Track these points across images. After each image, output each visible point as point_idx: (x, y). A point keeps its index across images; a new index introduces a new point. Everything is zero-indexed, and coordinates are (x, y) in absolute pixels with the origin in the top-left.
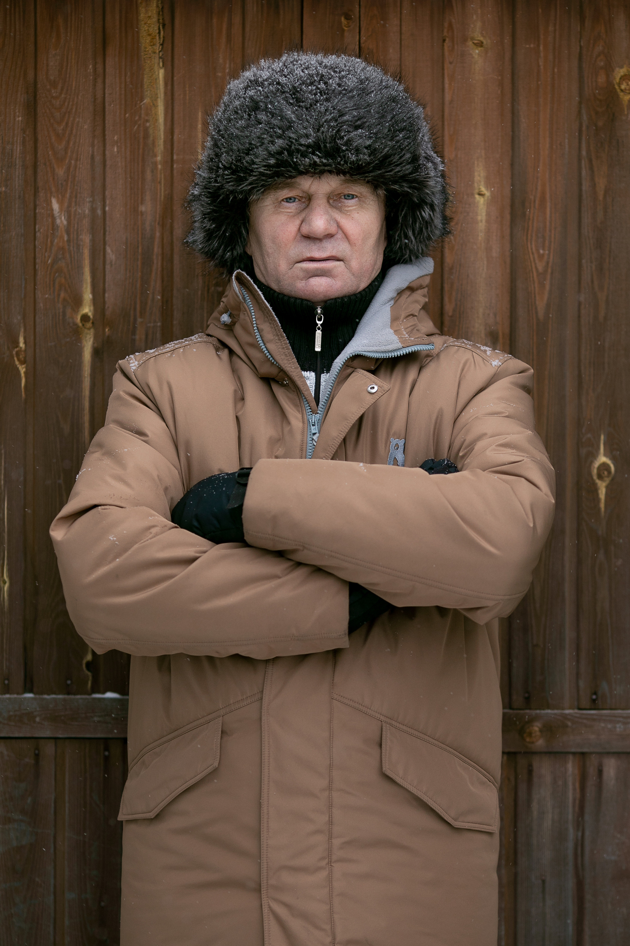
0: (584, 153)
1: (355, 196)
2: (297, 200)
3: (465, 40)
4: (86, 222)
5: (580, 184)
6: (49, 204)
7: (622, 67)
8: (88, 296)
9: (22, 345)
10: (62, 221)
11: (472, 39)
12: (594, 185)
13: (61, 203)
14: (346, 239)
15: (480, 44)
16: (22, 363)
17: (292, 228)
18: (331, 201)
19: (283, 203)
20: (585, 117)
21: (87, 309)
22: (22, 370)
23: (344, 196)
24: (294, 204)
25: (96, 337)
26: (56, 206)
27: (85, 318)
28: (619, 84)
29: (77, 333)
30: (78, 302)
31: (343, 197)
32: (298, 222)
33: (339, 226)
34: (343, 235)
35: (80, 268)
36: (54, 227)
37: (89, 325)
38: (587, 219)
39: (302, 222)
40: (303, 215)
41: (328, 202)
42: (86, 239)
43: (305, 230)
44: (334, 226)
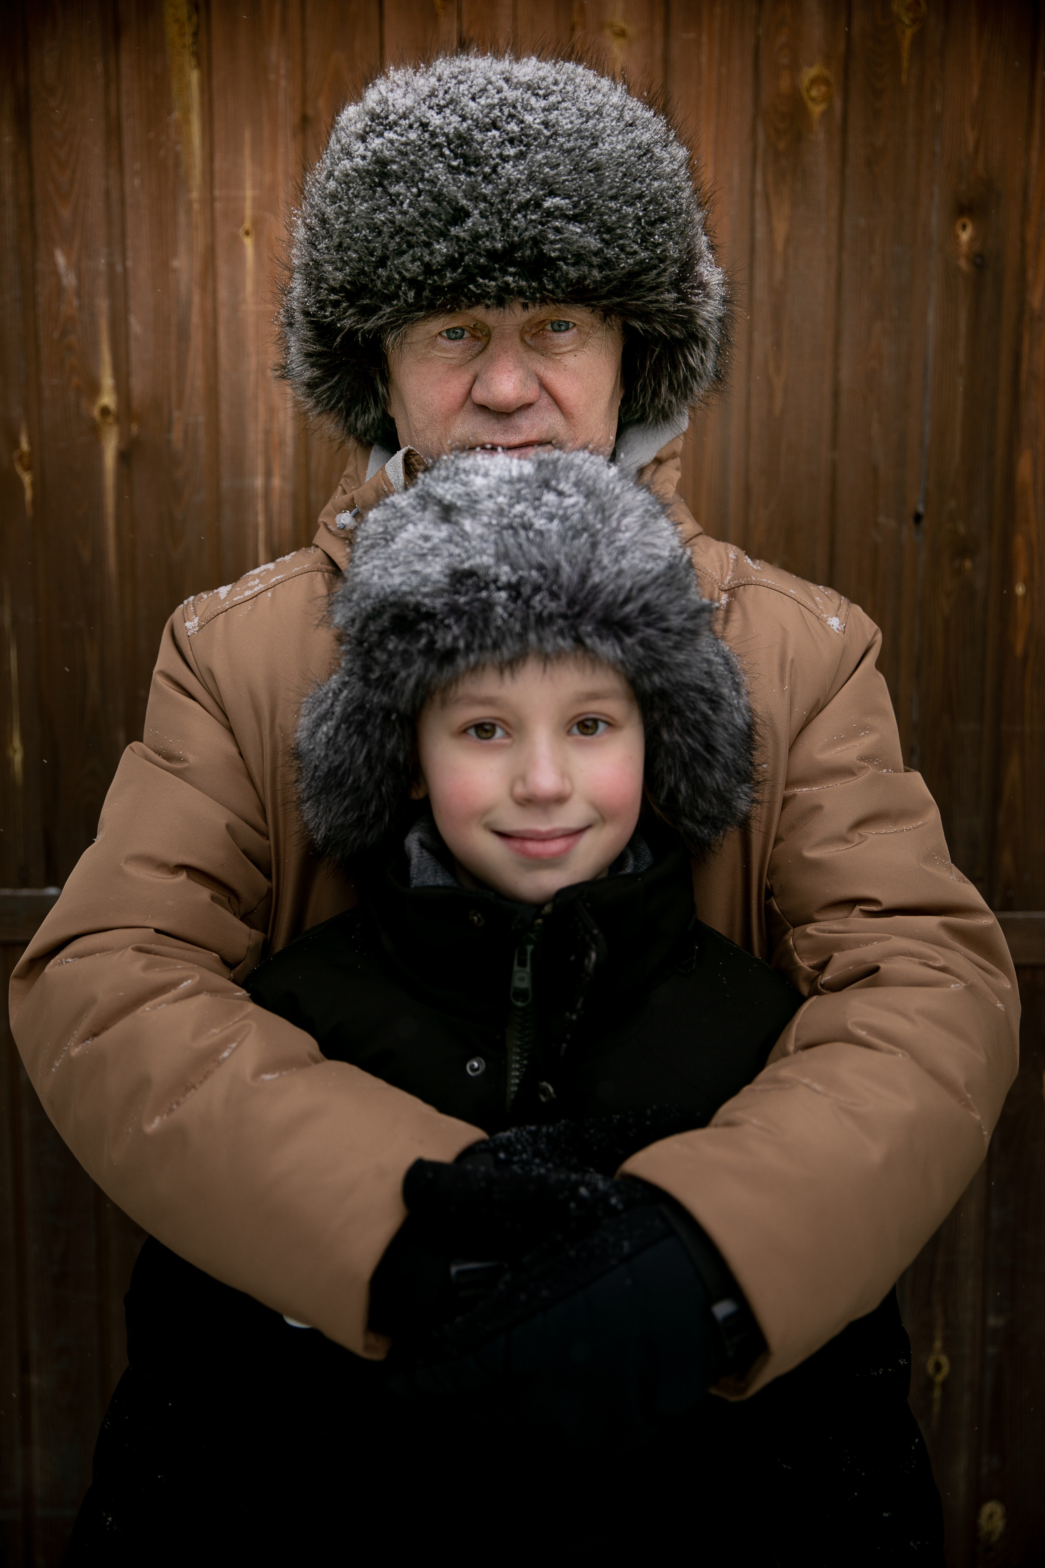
0: (759, 186)
1: (571, 325)
2: (467, 335)
3: (601, 26)
4: (102, 283)
5: (752, 230)
6: (52, 257)
7: (811, 65)
8: (107, 381)
9: (25, 445)
10: (69, 280)
11: (612, 26)
12: (771, 231)
13: (68, 255)
14: (555, 407)
15: (622, 34)
16: (27, 468)
18: (527, 338)
19: (439, 339)
20: (761, 137)
21: (108, 399)
22: (27, 479)
23: (552, 324)
24: (460, 342)
25: (122, 436)
26: (61, 260)
27: (105, 411)
28: (808, 90)
29: (95, 431)
30: (94, 389)
31: (549, 327)
32: (467, 378)
33: (544, 386)
34: (551, 401)
35: (95, 344)
36: (59, 289)
37: (110, 419)
38: (761, 278)
39: (475, 379)
40: (476, 365)
41: (523, 340)
42: (103, 304)
43: (480, 394)
44: (536, 386)
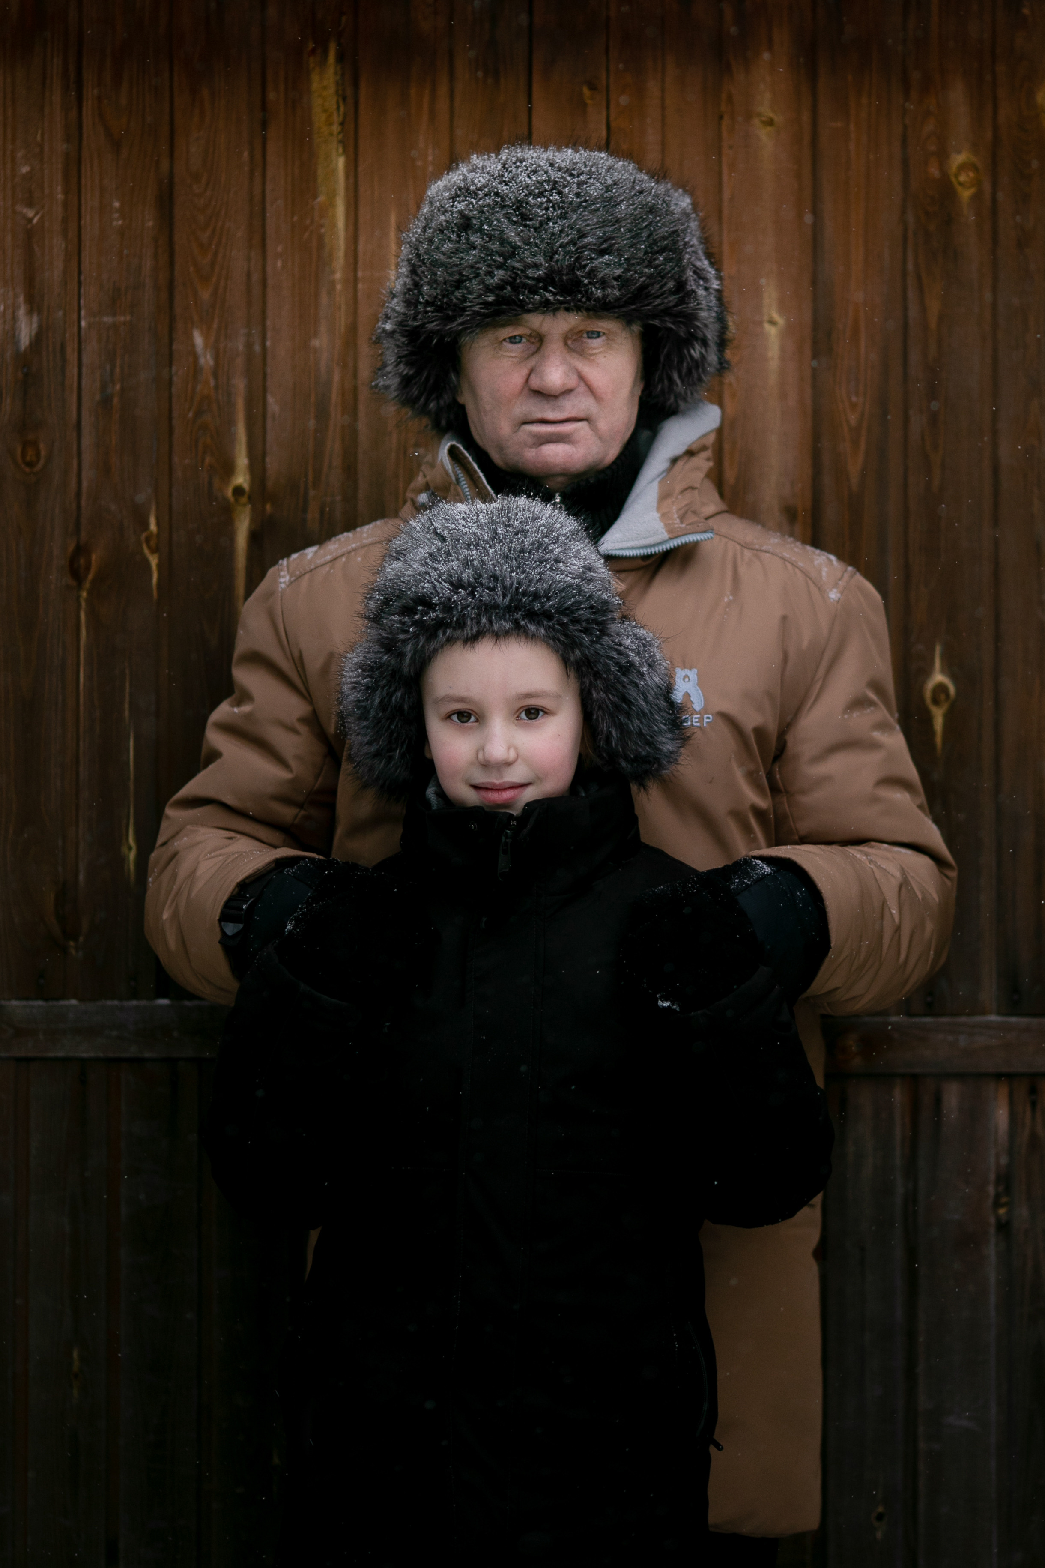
0: (910, 267)
1: (601, 334)
2: (524, 340)
3: (749, 116)
4: (239, 364)
5: (905, 307)
6: (190, 337)
7: (960, 152)
8: (242, 461)
9: (153, 527)
10: (207, 360)
11: (760, 115)
12: (923, 309)
13: (206, 337)
14: (590, 393)
15: (770, 123)
16: (153, 551)
17: (517, 378)
18: (569, 342)
19: (504, 343)
20: (911, 219)
21: (241, 479)
22: (154, 561)
23: (588, 333)
24: (520, 345)
25: (255, 516)
26: (198, 340)
27: (238, 491)
28: (957, 175)
29: (227, 511)
30: (229, 469)
31: (585, 335)
32: (525, 372)
33: (581, 378)
34: (586, 388)
36: (196, 370)
37: (244, 500)
38: (915, 356)
39: (531, 371)
40: (532, 362)
41: (566, 344)
42: (240, 384)
43: (535, 382)
44: (575, 377)
